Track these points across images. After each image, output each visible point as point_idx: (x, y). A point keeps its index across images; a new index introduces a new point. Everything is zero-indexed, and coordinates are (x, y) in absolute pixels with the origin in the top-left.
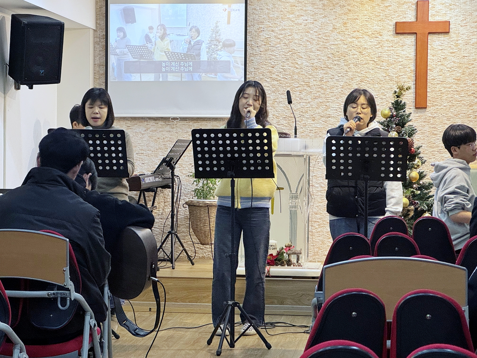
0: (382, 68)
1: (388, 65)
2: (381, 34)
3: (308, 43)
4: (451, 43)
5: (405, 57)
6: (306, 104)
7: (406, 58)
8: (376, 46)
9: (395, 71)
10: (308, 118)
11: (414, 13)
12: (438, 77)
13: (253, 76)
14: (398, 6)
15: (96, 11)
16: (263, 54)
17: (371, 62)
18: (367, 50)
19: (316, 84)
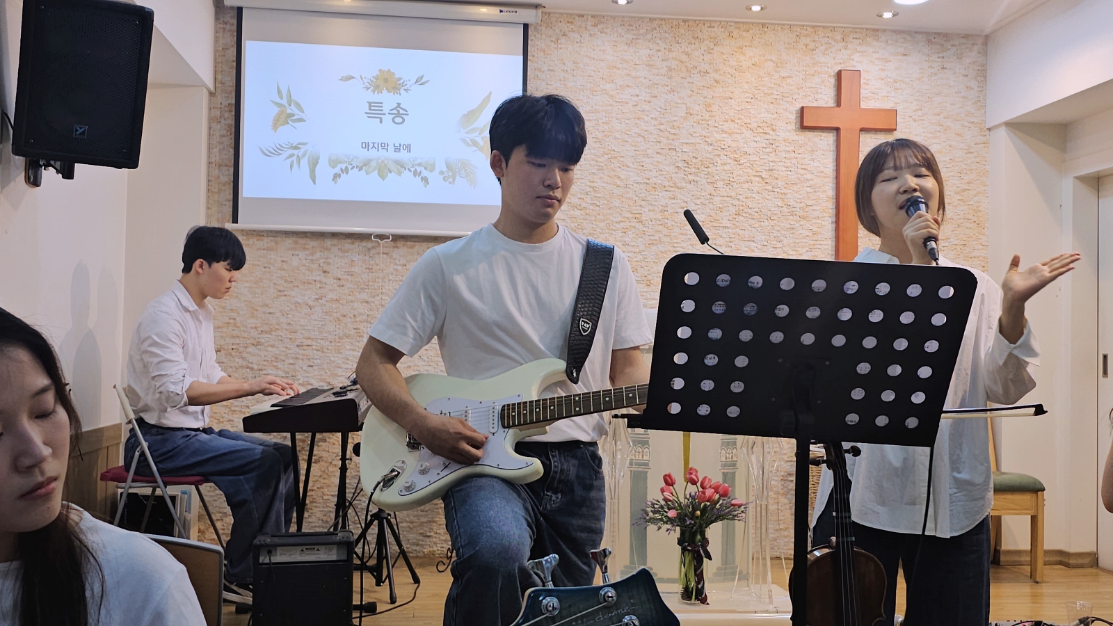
0: (776, 190)
1: (786, 186)
2: (774, 127)
3: (639, 140)
5: (817, 173)
7: (819, 174)
8: (764, 150)
9: (798, 196)
11: (833, 93)
14: (804, 77)
15: (215, 55)
17: (758, 179)
18: (748, 156)
19: (654, 216)
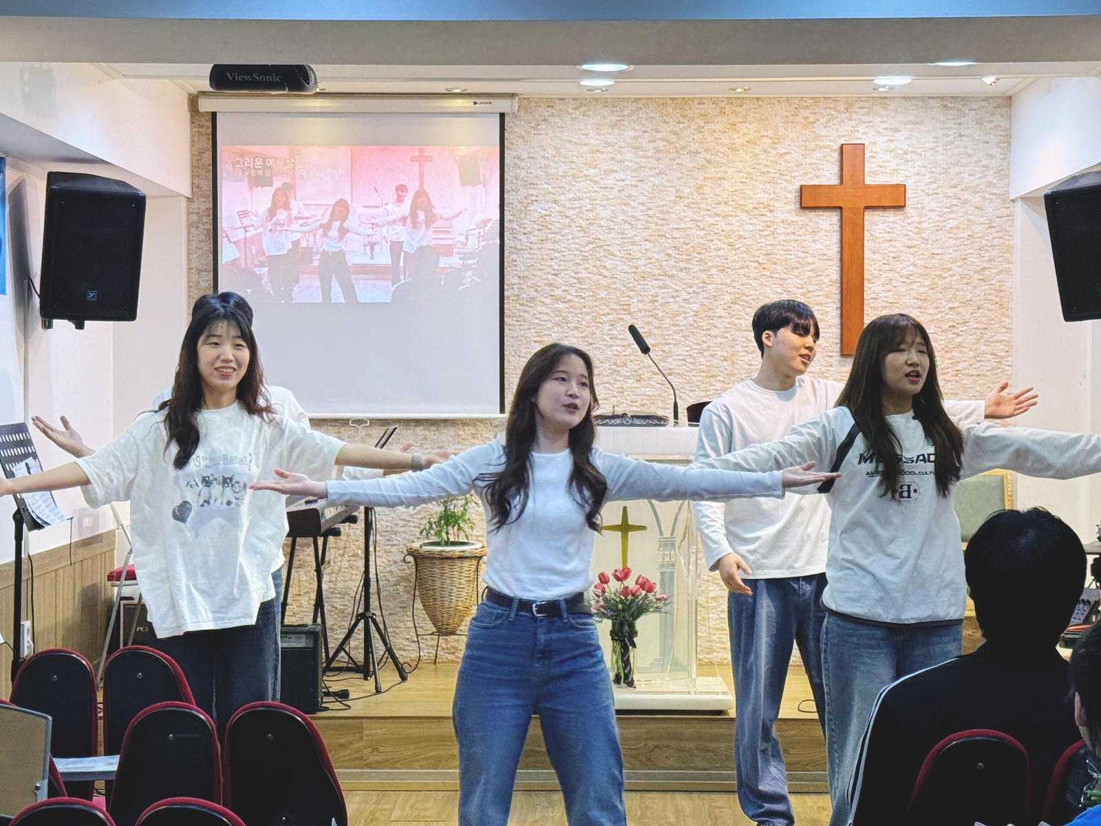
0: (774, 276)
1: (786, 271)
2: (771, 208)
3: (626, 227)
4: (909, 228)
5: (820, 255)
6: (624, 349)
7: (822, 257)
8: (761, 233)
9: (800, 282)
10: (627, 377)
11: (836, 169)
12: (883, 295)
13: (515, 293)
14: (803, 153)
15: (191, 160)
16: (535, 247)
17: (754, 264)
18: (744, 241)
